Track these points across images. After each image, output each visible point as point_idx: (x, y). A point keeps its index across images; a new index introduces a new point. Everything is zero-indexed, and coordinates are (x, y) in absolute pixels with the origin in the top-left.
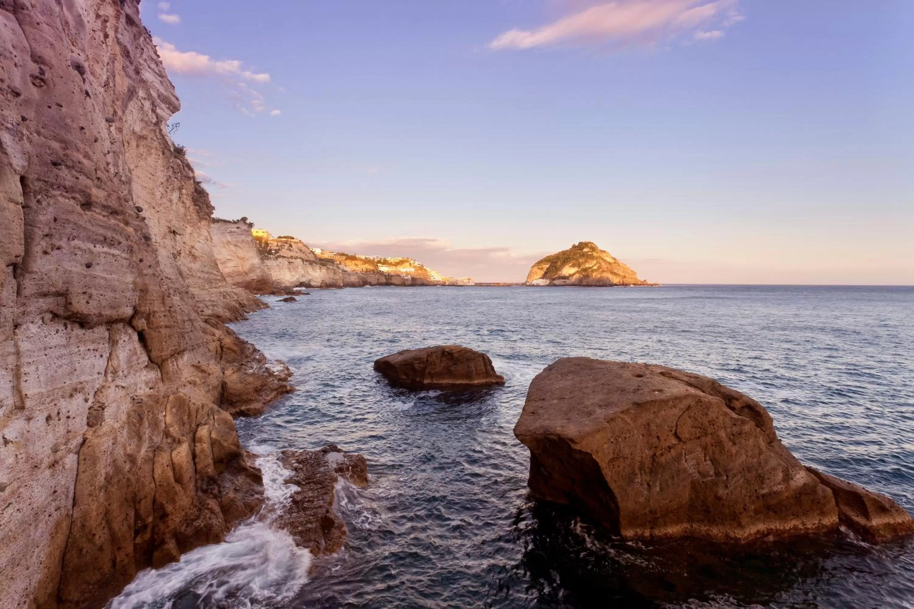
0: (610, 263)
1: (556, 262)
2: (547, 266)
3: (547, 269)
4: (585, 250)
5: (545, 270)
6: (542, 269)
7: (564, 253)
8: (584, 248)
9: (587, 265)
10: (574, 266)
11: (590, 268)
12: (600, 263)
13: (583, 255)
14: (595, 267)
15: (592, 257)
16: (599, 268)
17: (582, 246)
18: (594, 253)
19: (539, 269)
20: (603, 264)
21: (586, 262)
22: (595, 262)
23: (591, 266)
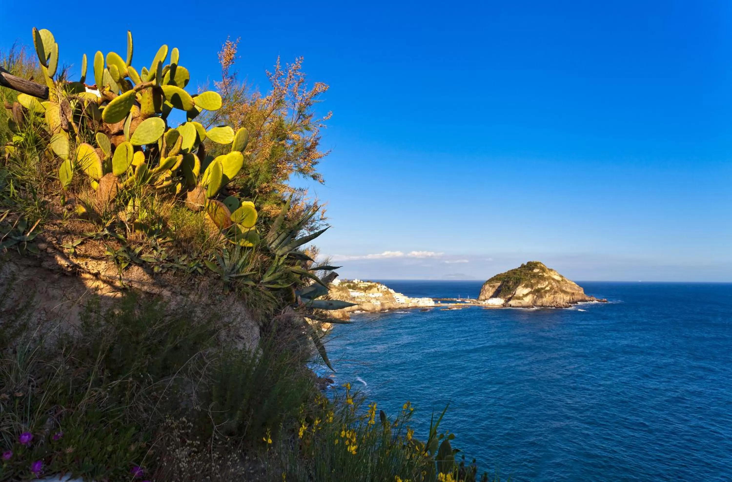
0: (558, 281)
1: (508, 282)
2: (499, 284)
3: (499, 287)
4: (536, 271)
5: (497, 288)
6: (494, 287)
7: (514, 272)
8: (533, 268)
9: (540, 286)
10: (526, 286)
11: (542, 289)
12: (551, 284)
13: (534, 276)
14: (548, 288)
15: (542, 278)
16: (552, 288)
17: (531, 266)
18: (544, 274)
19: (490, 286)
20: (554, 284)
21: (538, 283)
22: (547, 283)
23: (543, 287)
